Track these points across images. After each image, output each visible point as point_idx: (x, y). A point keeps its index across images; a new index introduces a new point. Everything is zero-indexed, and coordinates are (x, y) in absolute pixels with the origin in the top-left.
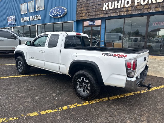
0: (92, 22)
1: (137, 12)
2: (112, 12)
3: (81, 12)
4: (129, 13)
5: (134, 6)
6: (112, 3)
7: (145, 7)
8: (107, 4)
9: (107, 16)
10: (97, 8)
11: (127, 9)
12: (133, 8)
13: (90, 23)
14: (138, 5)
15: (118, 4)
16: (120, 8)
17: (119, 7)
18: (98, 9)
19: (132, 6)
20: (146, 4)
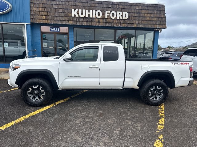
0: (55, 28)
1: (108, 25)
2: (83, 20)
3: (38, 13)
4: (101, 24)
5: (105, 18)
6: (82, 10)
7: (115, 21)
8: (77, 10)
9: (78, 24)
10: (63, 13)
11: (99, 21)
12: (104, 21)
13: (52, 29)
14: (108, 18)
15: (89, 13)
16: (91, 18)
17: (91, 16)
18: (65, 14)
19: (103, 18)
20: (115, 19)
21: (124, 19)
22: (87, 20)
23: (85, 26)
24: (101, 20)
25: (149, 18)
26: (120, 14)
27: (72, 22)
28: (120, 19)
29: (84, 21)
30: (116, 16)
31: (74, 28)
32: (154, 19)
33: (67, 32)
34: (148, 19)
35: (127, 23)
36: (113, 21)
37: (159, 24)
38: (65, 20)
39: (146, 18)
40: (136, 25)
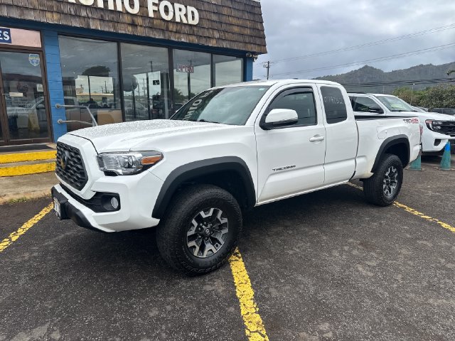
21: (191, 25)
22: (102, 16)
23: (96, 31)
24: (139, 21)
25: (236, 27)
26: (180, 10)
27: (56, 16)
28: (181, 23)
29: (93, 19)
30: (174, 13)
31: (58, 34)
32: (246, 32)
33: (39, 45)
34: (236, 29)
35: (198, 36)
36: (167, 27)
37: (255, 44)
38: (34, 9)
39: (231, 27)
40: (214, 42)
